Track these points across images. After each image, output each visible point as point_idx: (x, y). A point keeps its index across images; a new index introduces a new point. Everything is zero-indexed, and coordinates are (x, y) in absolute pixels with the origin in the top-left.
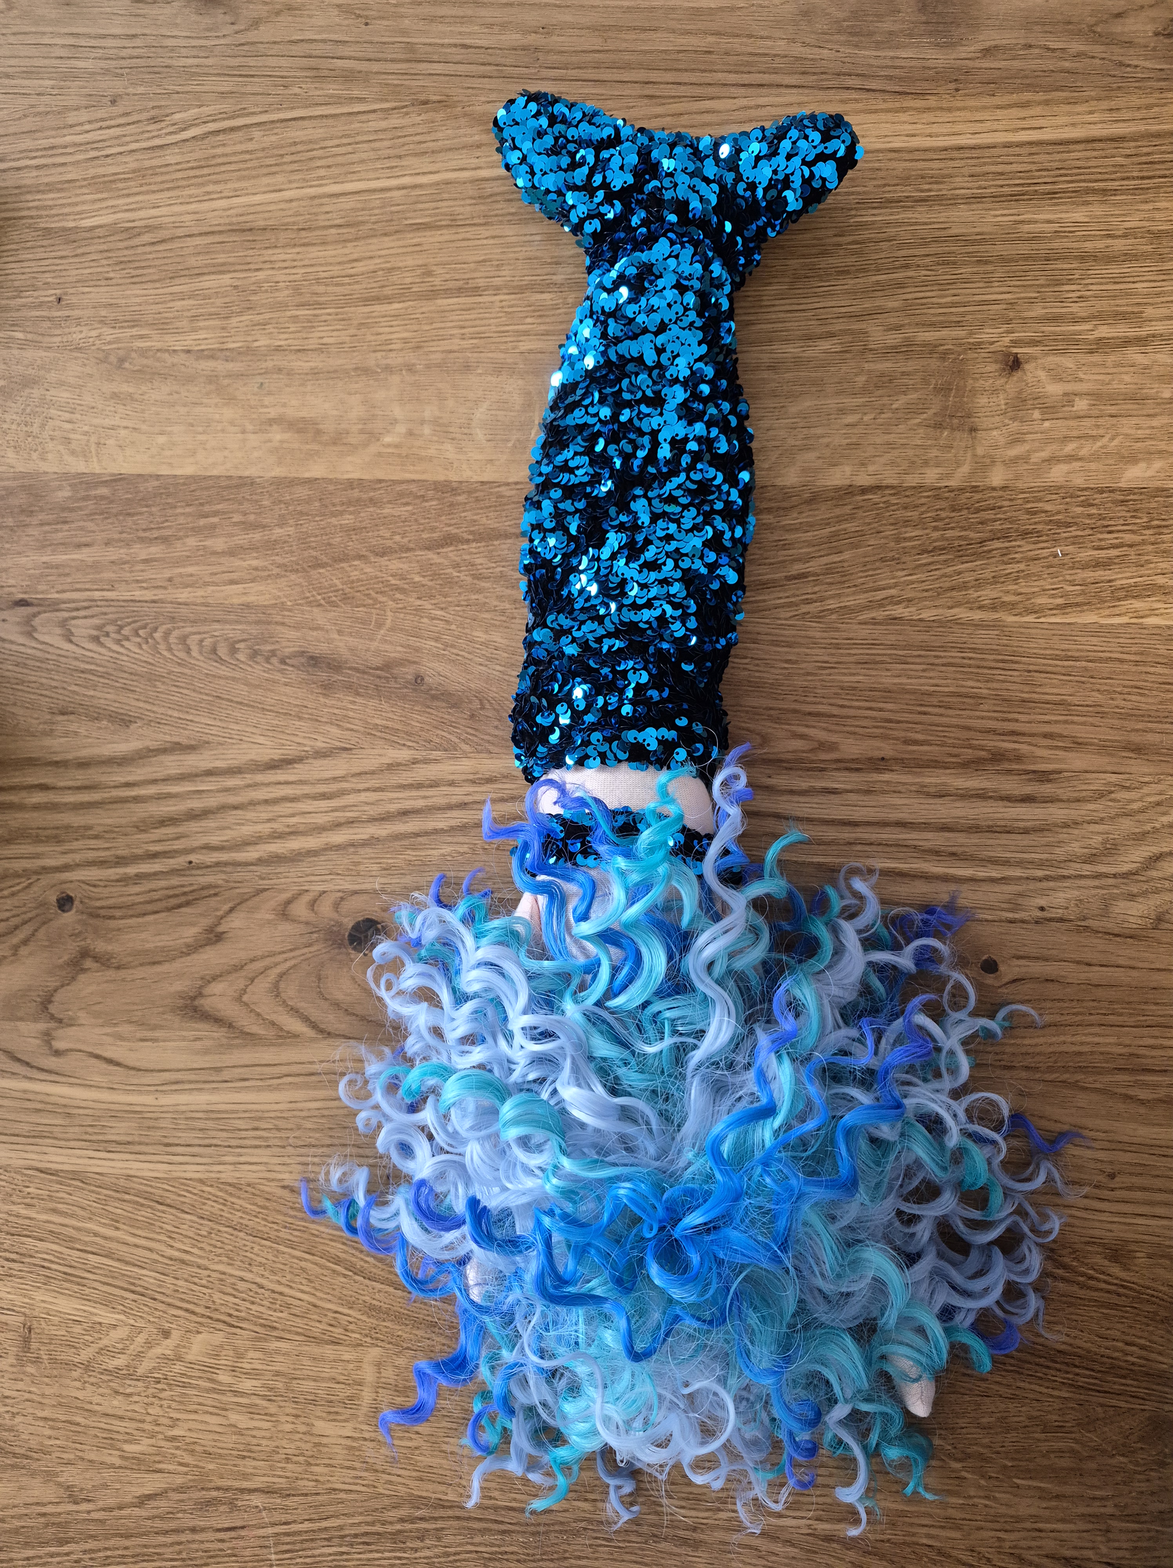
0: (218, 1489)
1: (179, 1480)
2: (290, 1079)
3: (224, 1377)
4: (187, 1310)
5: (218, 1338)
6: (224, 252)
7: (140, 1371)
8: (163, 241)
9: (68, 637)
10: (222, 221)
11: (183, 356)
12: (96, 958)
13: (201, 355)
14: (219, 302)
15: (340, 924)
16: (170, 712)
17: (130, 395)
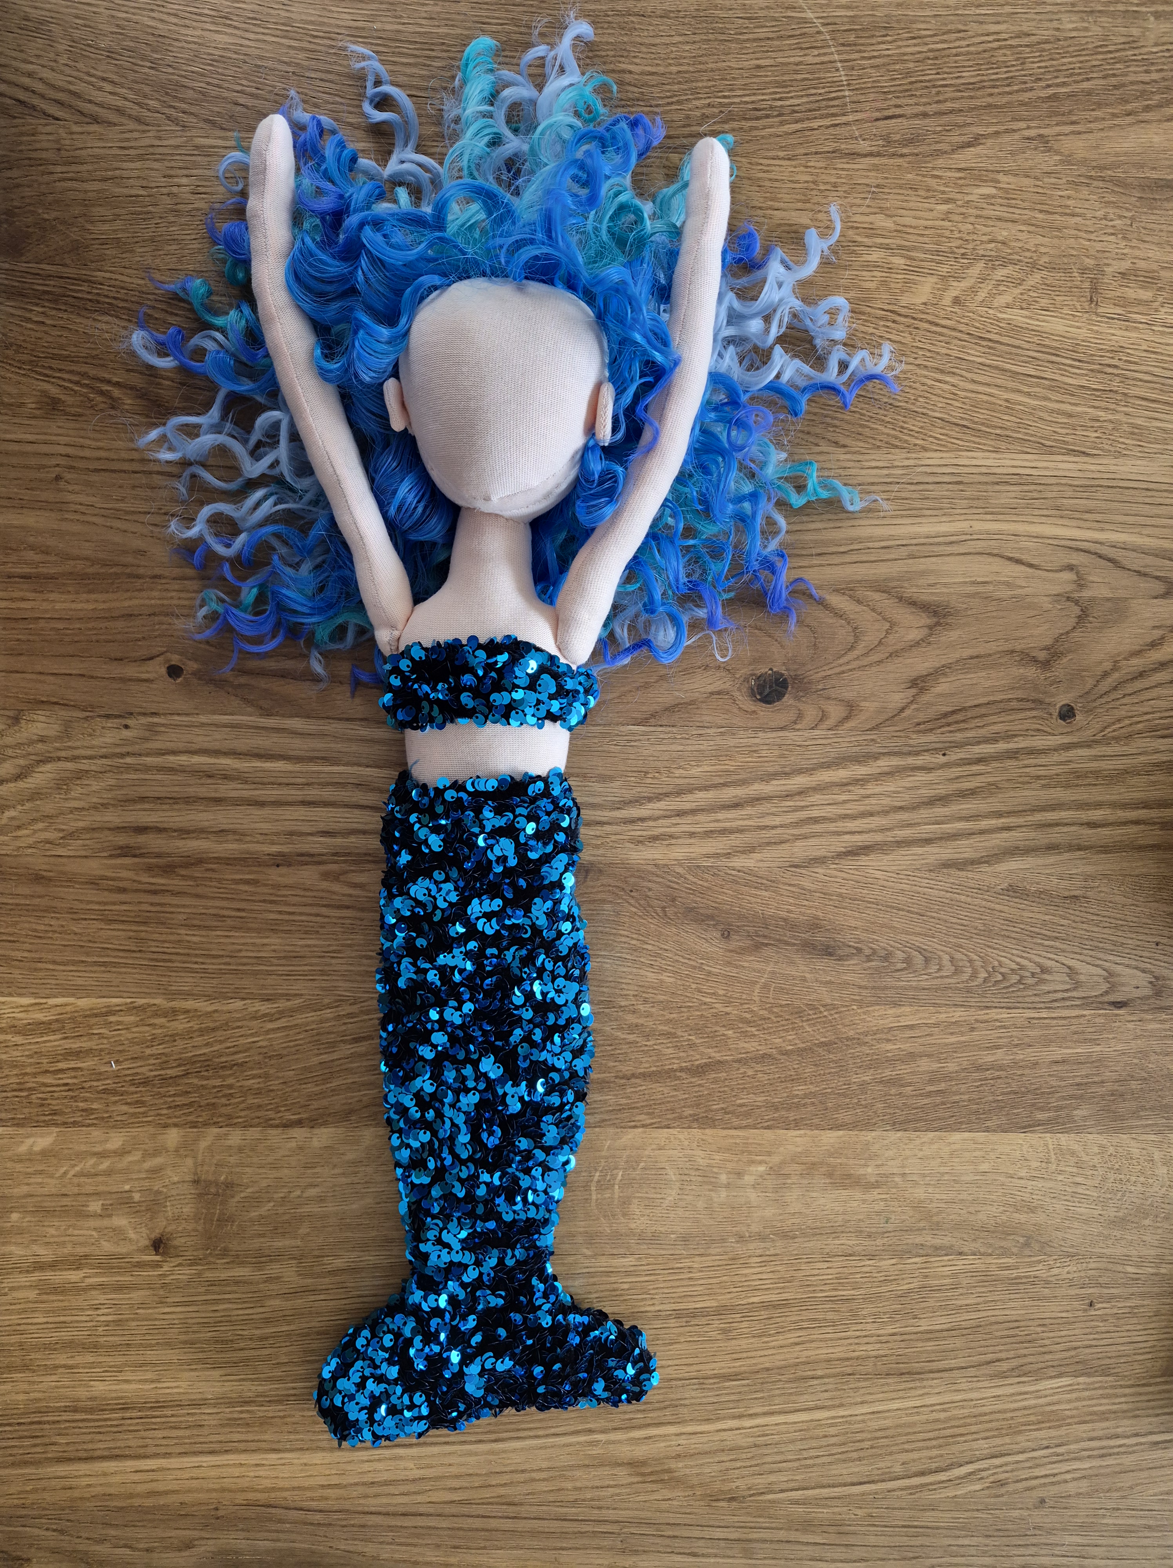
0: (902, 156)
1: (940, 162)
2: (842, 549)
3: (898, 261)
4: (937, 325)
5: (905, 300)
6: (927, 1352)
7: (981, 264)
8: (989, 1363)
9: (1072, 972)
10: (930, 1383)
11: (965, 1249)
12: (1035, 660)
13: (948, 1250)
14: (932, 1303)
15: (798, 698)
16: (969, 900)
17: (1017, 1211)
